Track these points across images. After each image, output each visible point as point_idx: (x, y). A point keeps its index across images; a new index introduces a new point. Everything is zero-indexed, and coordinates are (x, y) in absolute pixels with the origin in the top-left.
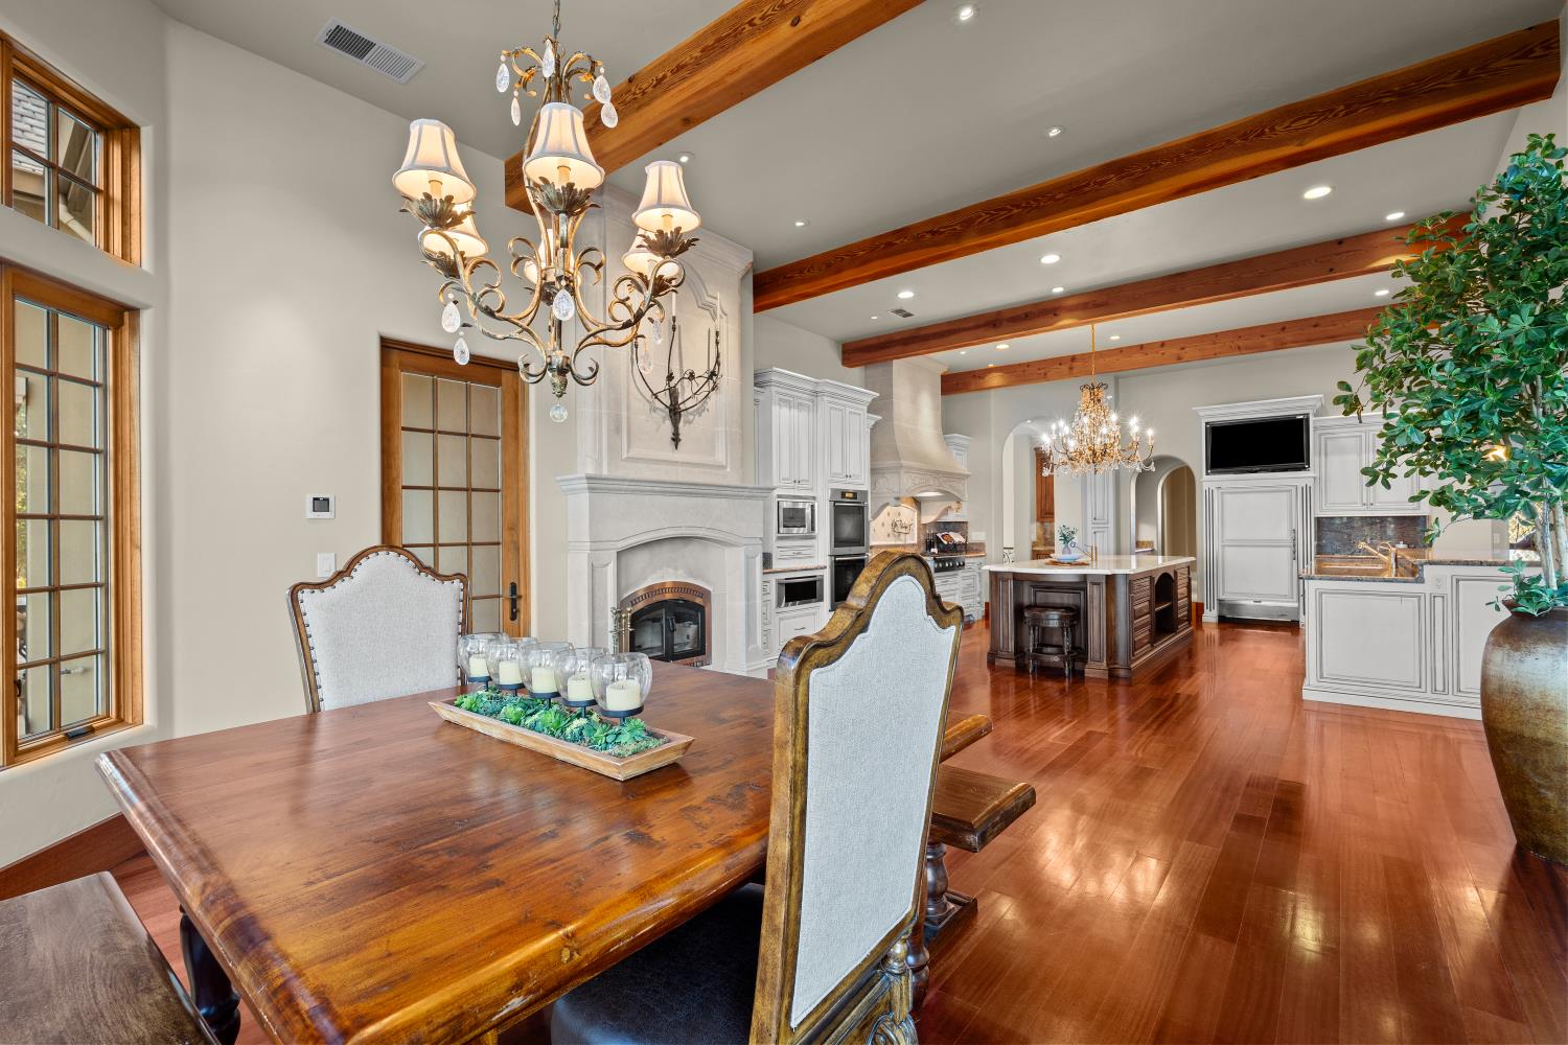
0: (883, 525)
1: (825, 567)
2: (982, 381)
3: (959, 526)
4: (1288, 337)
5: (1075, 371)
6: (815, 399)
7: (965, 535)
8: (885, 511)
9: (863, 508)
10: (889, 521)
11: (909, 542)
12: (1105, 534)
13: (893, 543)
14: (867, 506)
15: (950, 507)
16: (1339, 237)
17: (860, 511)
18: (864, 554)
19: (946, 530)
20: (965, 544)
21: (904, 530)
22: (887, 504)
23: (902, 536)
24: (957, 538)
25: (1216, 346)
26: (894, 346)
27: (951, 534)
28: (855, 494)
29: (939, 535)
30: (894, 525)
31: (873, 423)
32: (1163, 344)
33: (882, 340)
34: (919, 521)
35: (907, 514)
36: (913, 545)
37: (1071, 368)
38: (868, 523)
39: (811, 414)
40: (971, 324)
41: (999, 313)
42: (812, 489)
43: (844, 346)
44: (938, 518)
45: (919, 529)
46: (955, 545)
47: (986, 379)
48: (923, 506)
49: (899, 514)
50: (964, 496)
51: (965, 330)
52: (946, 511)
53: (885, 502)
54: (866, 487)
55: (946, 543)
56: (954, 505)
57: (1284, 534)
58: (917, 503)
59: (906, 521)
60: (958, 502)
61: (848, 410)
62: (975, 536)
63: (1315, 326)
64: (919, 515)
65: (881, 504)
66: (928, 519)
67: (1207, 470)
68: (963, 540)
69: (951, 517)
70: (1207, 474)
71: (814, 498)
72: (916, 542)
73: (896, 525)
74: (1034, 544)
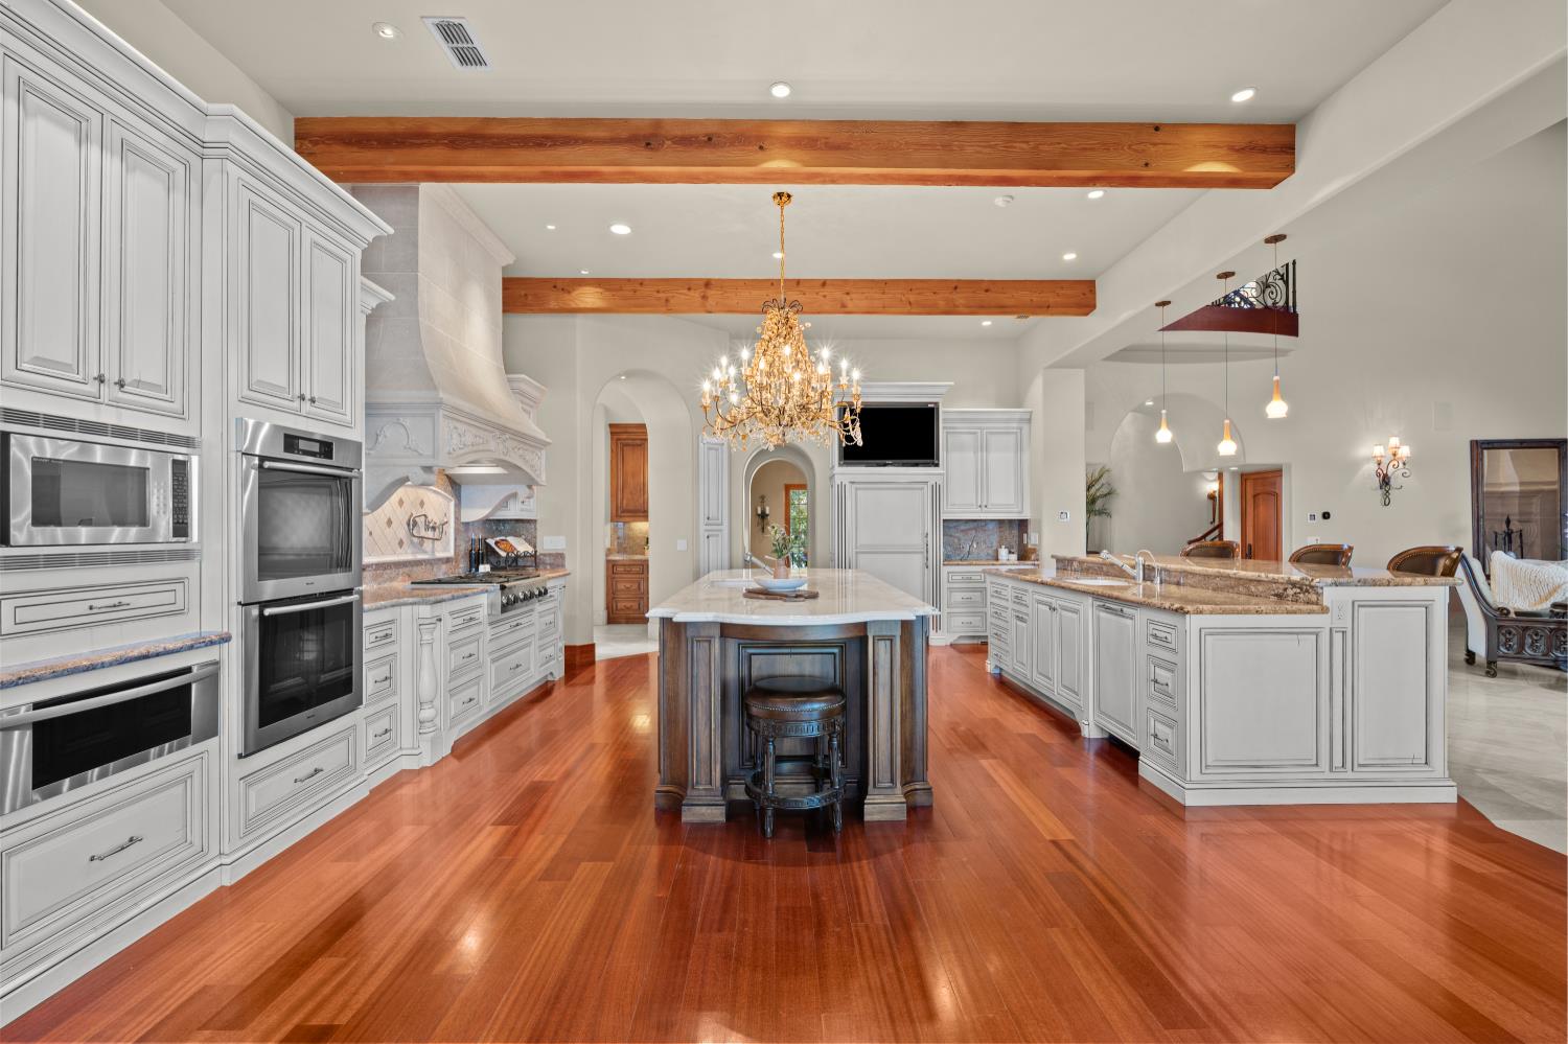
0: (389, 522)
1: (226, 639)
2: (566, 296)
3: (520, 526)
4: (959, 298)
5: (711, 302)
6: (195, 161)
7: (532, 542)
8: (400, 493)
9: (350, 479)
10: (401, 517)
11: (440, 555)
12: (720, 538)
13: (409, 557)
14: (360, 478)
15: (514, 496)
16: (1157, 121)
17: (340, 486)
18: (349, 592)
19: (500, 533)
20: (535, 556)
21: (430, 534)
22: (402, 481)
23: (428, 545)
24: (521, 546)
25: (884, 296)
26: (430, 145)
27: (510, 539)
28: (326, 448)
29: (491, 542)
30: (412, 524)
31: (374, 303)
32: (824, 283)
33: (399, 128)
34: (457, 518)
35: (437, 504)
36: (448, 560)
37: (704, 297)
38: (360, 515)
39: (178, 197)
40: (601, 133)
41: (658, 123)
42: (180, 416)
43: (298, 122)
44: (491, 513)
45: (457, 531)
46: (517, 557)
47: (574, 294)
48: (465, 491)
49: (422, 504)
50: (539, 476)
51: (586, 141)
52: (504, 504)
53: (401, 473)
54: (356, 434)
55: (503, 554)
56: (522, 491)
57: (916, 540)
58: (454, 484)
59: (435, 517)
60: (530, 487)
61: (308, 235)
62: (548, 543)
63: (987, 291)
64: (458, 505)
65: (389, 479)
66: (475, 514)
67: (840, 460)
68: (530, 549)
69: (513, 512)
70: (840, 465)
71: (187, 442)
72: (451, 553)
73: (415, 524)
74: (609, 552)
